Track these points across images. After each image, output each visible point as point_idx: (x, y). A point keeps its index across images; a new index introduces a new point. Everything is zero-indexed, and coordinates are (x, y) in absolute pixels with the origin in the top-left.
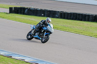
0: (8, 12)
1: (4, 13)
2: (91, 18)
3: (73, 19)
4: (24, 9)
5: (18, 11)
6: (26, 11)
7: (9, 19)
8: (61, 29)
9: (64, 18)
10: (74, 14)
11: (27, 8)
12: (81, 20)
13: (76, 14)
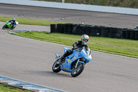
0: (50, 31)
1: (44, 32)
4: (71, 26)
5: (63, 29)
6: (74, 29)
7: (50, 41)
8: (124, 54)
11: (76, 25)
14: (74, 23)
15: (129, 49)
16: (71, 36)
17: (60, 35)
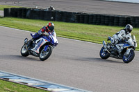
0: (3, 15)
2: (121, 22)
3: (95, 23)
4: (25, 10)
5: (16, 13)
6: (28, 13)
7: (3, 25)
8: (78, 38)
9: (83, 22)
10: (97, 15)
11: (29, 9)
12: (107, 25)
13: (100, 16)
14: (28, 7)
15: (83, 33)
16: (25, 20)
17: (13, 19)
